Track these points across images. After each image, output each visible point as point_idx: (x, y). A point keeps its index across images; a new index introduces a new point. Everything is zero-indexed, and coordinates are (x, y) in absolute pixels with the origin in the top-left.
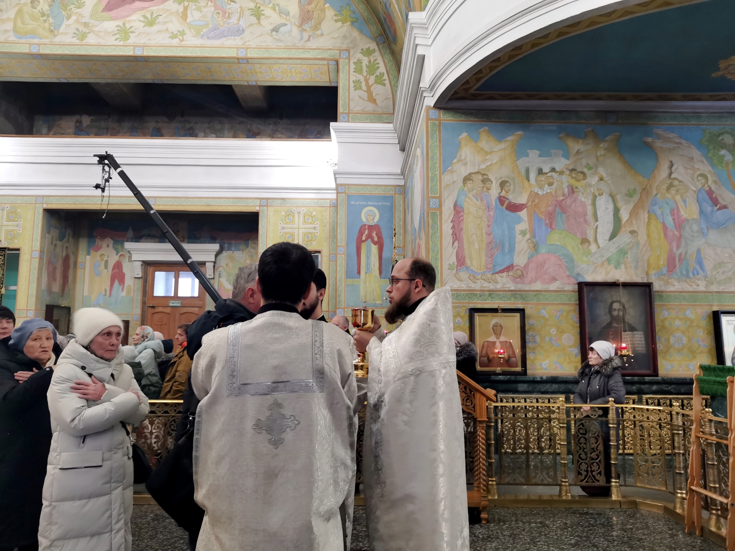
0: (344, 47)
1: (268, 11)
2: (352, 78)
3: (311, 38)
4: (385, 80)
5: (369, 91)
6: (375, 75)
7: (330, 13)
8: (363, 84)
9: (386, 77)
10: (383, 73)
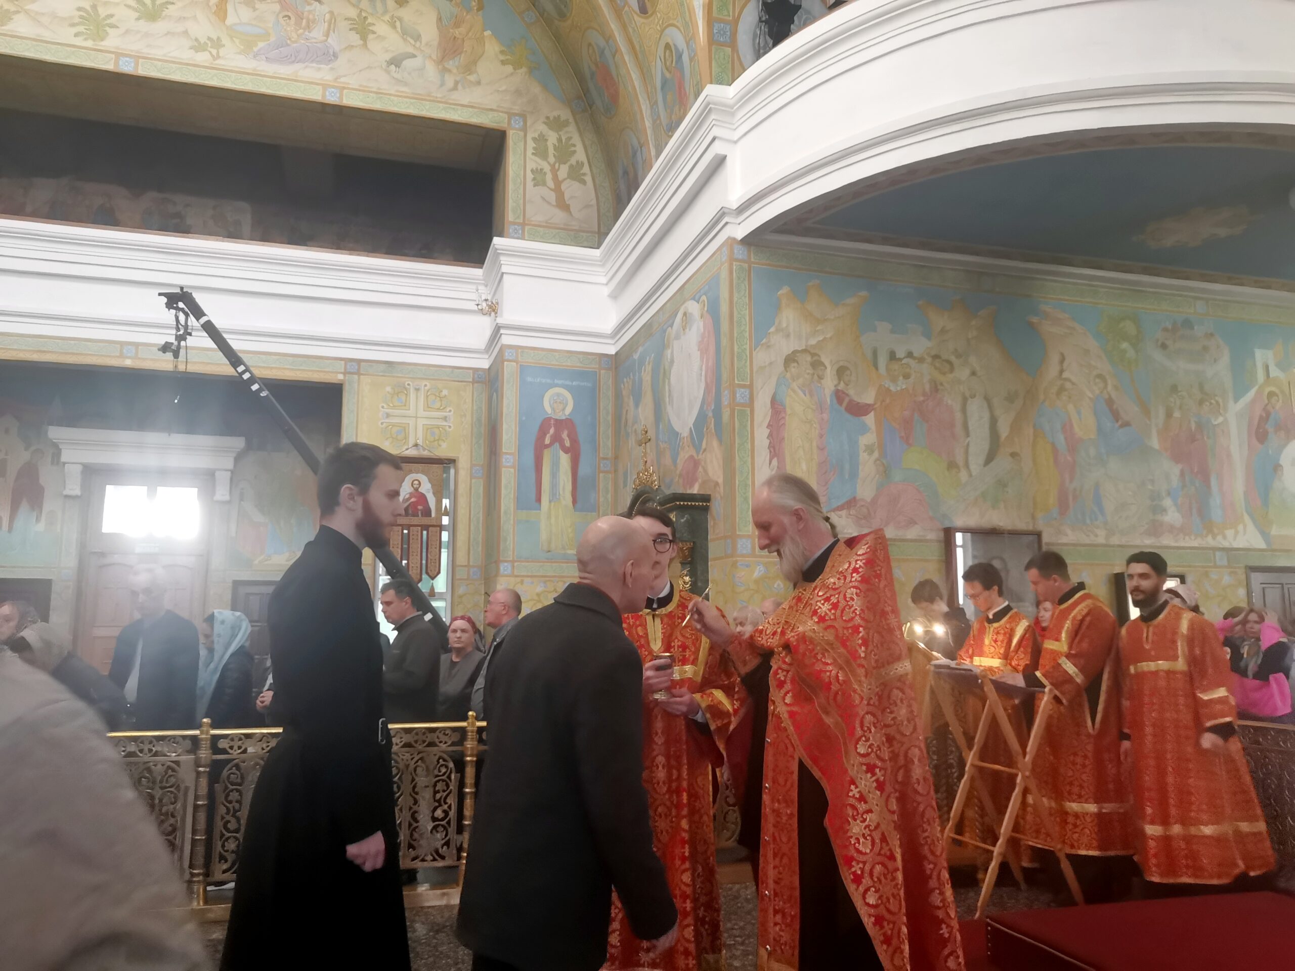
0: (517, 109)
1: (381, 28)
2: (531, 165)
3: (460, 87)
4: (584, 174)
5: (558, 190)
6: (569, 163)
7: (492, 48)
8: (549, 177)
9: (586, 169)
10: (583, 164)
